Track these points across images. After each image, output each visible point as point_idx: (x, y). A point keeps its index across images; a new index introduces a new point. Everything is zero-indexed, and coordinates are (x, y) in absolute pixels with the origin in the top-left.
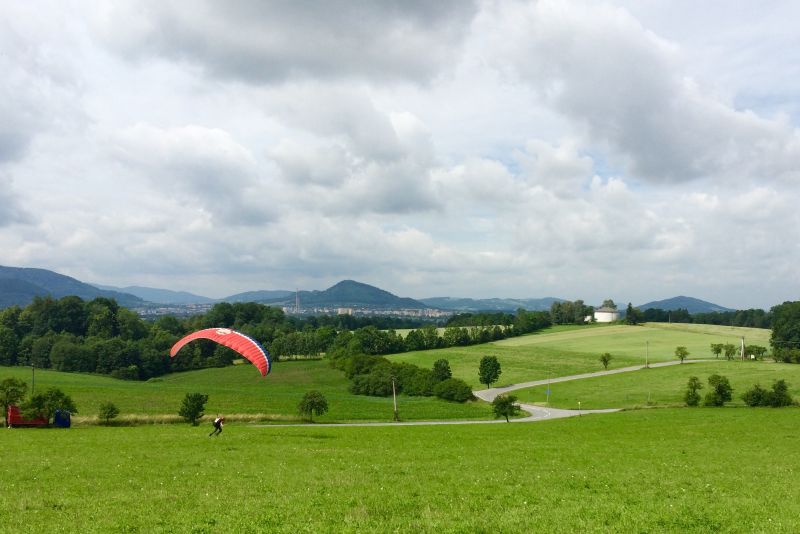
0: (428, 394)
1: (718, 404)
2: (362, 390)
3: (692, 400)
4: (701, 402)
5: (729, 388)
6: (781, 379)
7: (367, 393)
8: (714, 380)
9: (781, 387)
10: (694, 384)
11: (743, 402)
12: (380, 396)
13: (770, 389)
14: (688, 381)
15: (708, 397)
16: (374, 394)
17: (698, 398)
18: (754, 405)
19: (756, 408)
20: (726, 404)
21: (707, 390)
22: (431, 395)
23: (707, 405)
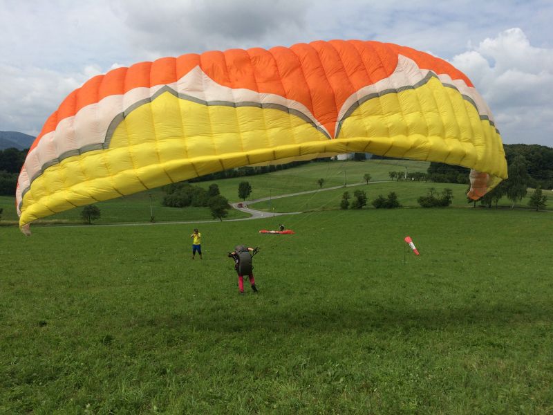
0: (205, 205)
1: (360, 208)
2: (168, 204)
3: (345, 206)
4: (349, 207)
5: (365, 198)
6: (393, 191)
7: (171, 206)
8: (357, 193)
9: (393, 196)
10: (346, 196)
11: (372, 206)
12: (178, 207)
13: (386, 198)
14: (342, 194)
15: (353, 204)
16: (175, 206)
17: (348, 204)
18: (378, 208)
19: (380, 209)
20: (363, 207)
21: (353, 199)
22: (206, 206)
23: (352, 208)
